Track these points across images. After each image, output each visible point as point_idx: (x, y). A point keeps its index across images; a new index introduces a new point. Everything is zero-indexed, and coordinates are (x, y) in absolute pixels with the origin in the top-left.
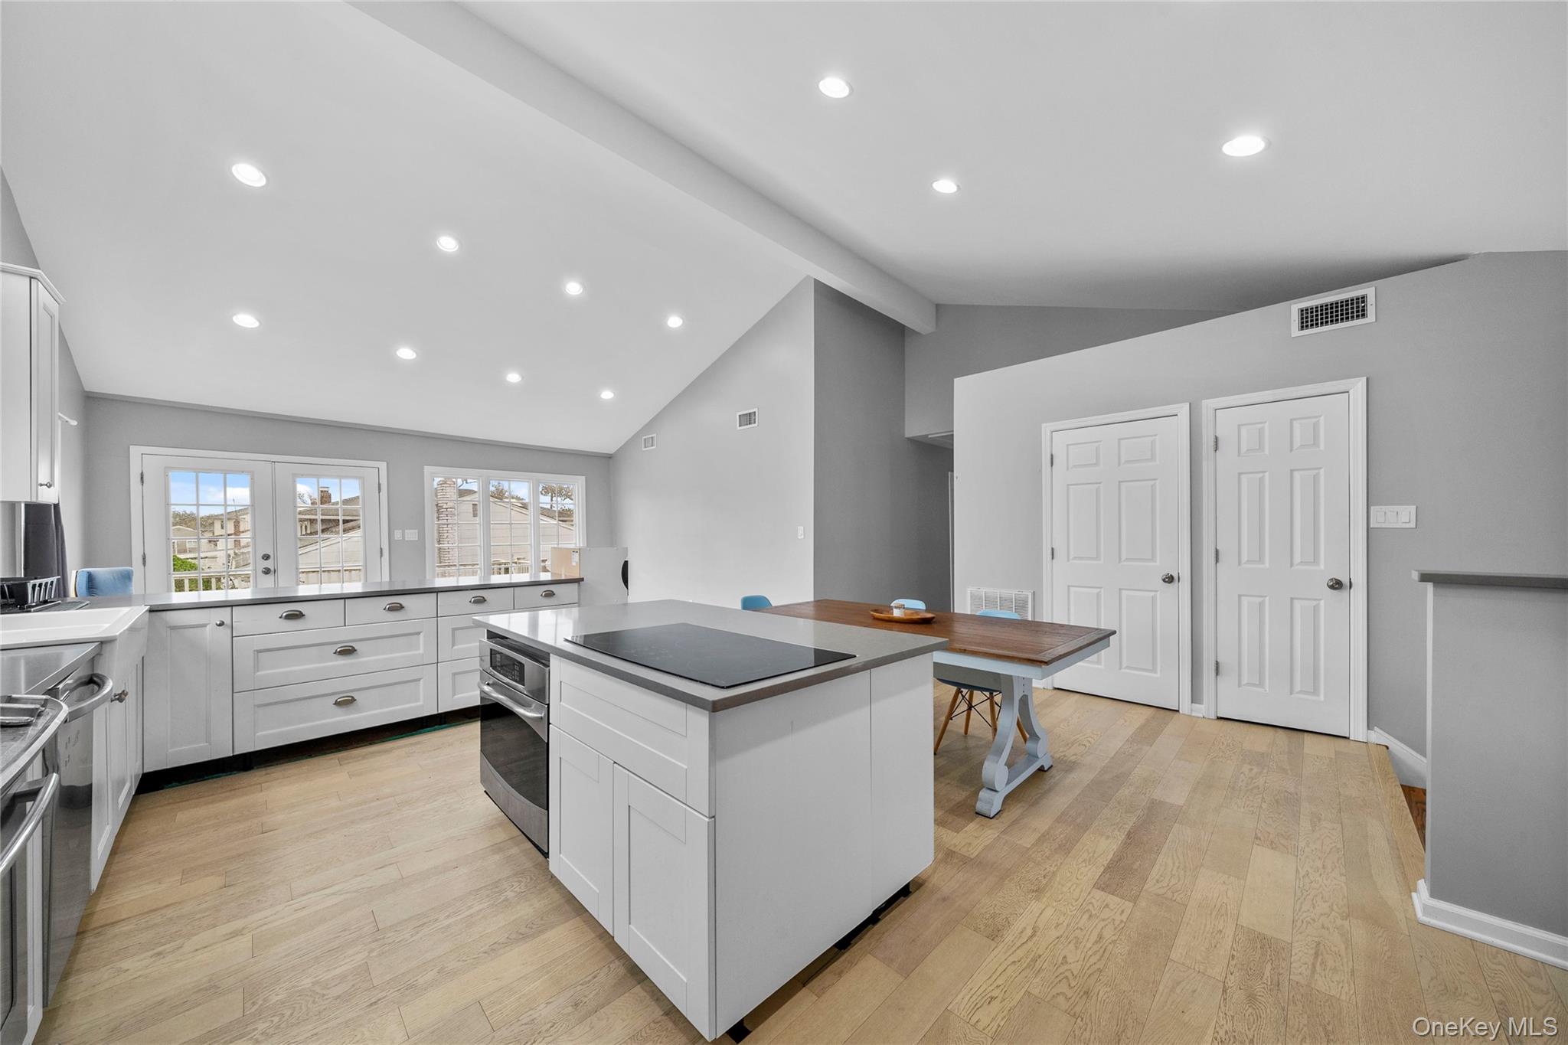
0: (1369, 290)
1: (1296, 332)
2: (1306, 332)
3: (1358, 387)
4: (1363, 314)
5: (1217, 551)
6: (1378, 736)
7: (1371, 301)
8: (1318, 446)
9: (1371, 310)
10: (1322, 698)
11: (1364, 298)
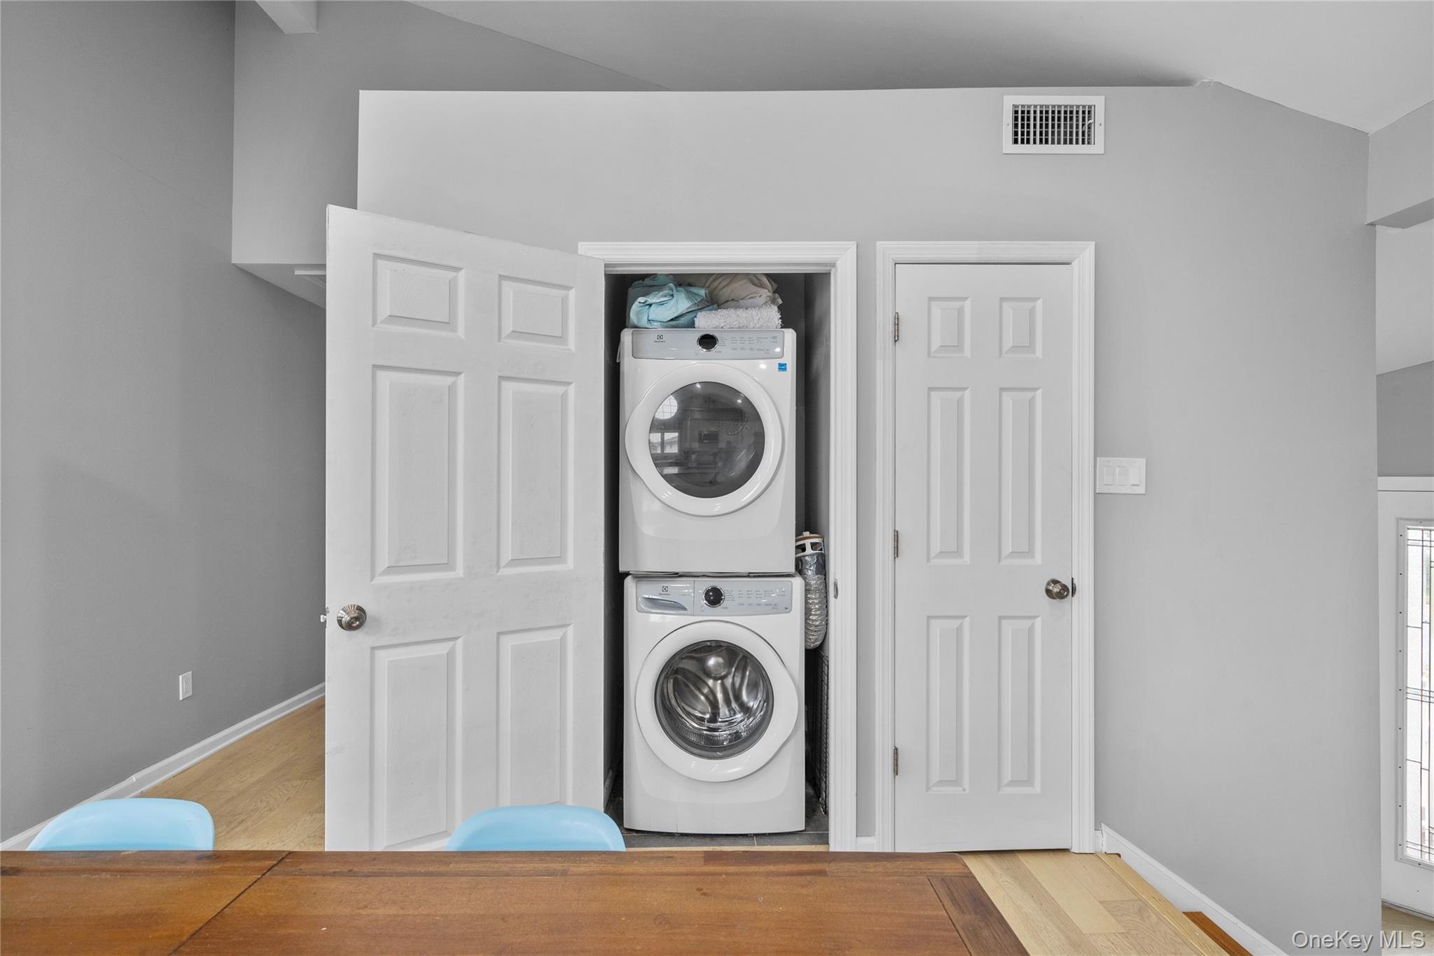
0: (1094, 99)
1: (1008, 146)
2: (1020, 148)
3: (1085, 256)
4: (1086, 139)
5: (896, 536)
6: (1107, 841)
7: (1099, 116)
8: (1034, 351)
9: (1099, 133)
10: (1038, 788)
11: (1088, 112)
